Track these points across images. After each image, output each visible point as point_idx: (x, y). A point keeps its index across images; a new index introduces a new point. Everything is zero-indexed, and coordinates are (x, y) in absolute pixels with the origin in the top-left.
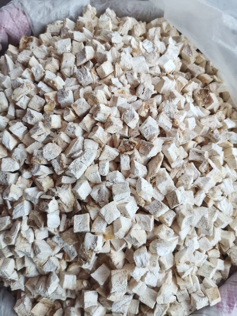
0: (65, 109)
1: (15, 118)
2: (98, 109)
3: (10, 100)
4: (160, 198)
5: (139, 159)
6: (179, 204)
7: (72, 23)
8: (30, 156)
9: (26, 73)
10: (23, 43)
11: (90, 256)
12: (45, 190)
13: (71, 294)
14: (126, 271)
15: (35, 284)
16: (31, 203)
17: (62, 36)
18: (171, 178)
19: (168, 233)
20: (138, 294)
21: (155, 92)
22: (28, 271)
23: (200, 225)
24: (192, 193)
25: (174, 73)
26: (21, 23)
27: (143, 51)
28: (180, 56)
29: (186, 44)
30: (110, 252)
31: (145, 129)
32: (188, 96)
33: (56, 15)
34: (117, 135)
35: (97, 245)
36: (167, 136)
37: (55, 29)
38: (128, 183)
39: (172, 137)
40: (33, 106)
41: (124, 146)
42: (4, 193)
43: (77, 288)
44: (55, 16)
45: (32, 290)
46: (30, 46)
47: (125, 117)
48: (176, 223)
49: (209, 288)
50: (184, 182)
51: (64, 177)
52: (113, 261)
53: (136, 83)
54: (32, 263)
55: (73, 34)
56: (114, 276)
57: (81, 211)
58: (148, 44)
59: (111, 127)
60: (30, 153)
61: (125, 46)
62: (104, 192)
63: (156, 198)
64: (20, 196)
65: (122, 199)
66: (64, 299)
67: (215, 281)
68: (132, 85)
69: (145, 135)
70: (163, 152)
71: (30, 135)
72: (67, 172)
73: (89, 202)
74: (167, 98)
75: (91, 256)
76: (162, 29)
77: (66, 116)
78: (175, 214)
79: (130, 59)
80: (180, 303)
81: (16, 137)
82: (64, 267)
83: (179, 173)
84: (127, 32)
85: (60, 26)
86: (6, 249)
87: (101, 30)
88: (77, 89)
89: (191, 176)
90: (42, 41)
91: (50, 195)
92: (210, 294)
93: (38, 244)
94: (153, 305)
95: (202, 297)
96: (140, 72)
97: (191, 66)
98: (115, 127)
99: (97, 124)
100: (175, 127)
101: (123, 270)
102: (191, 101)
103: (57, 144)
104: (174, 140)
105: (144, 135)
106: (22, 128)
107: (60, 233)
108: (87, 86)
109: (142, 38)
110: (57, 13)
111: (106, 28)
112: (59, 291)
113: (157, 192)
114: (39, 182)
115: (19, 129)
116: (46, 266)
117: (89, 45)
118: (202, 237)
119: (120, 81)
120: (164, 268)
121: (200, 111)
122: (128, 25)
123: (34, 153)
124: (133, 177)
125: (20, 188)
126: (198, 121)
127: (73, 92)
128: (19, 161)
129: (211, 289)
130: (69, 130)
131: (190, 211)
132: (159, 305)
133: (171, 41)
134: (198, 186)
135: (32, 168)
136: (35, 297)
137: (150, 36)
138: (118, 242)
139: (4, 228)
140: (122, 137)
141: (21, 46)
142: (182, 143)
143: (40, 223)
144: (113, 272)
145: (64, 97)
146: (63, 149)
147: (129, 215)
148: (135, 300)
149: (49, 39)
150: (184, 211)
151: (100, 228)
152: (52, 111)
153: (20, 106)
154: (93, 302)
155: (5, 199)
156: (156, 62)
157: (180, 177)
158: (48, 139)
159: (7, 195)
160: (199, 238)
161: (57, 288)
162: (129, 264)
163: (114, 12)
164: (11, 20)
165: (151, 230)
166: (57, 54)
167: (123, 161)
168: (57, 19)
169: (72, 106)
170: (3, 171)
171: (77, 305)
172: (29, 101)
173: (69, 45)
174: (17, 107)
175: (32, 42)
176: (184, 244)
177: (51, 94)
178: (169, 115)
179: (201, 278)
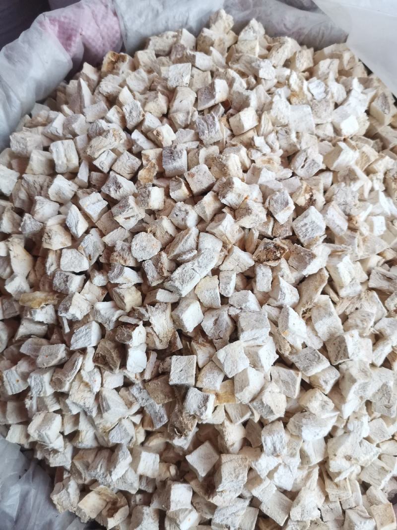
0: (174, 179)
1: (87, 184)
2: (229, 184)
3: (82, 155)
4: (317, 345)
5: (288, 276)
6: (348, 358)
7: (192, 37)
8: (109, 250)
9: (113, 114)
10: (109, 63)
11: (190, 426)
12: (128, 308)
13: (147, 484)
14: (246, 459)
15: (90, 461)
16: (101, 326)
17: (173, 57)
18: (338, 312)
19: (324, 405)
20: (261, 499)
21: (323, 167)
22: (83, 437)
23: (377, 398)
24: (370, 342)
25: (355, 138)
26: (108, 29)
27: (309, 96)
28: (368, 112)
29: (380, 92)
30: (222, 424)
31: (302, 226)
32: (377, 179)
33: (166, 22)
34: (254, 232)
35: (206, 410)
36: (336, 241)
37: (163, 44)
38: (266, 314)
39: (346, 245)
40: (121, 170)
41: (265, 252)
42: (61, 306)
43: (160, 475)
44: (164, 22)
45: (84, 470)
46: (119, 70)
47: (272, 203)
48: (338, 390)
49: (377, 505)
50: (359, 322)
51: (160, 290)
52: (226, 439)
53: (293, 148)
54: (90, 425)
55: (194, 56)
56: (226, 464)
57: (180, 350)
58: (317, 86)
59: (247, 217)
60: (109, 245)
61: (279, 84)
62: (225, 323)
63: (309, 344)
64: (86, 314)
65: (253, 339)
66: (133, 492)
67: (387, 494)
68: (286, 151)
69: (302, 236)
70: (329, 269)
71: (112, 217)
72: (167, 285)
73: (196, 337)
74: (342, 178)
75: (192, 426)
76: (341, 63)
77: (174, 190)
78: (339, 375)
79: (287, 107)
80: (326, 522)
81: (87, 217)
82: (141, 438)
83: (351, 307)
84: (282, 63)
85: (171, 41)
86: (51, 397)
87: (240, 54)
88: (194, 149)
89: (372, 314)
90: (139, 62)
91: (135, 318)
92: (379, 515)
93: (106, 396)
94: (283, 521)
95: (366, 518)
96: (299, 130)
97: (384, 130)
98: (254, 217)
99: (224, 210)
100: (353, 229)
101: (241, 456)
102: (380, 187)
103: (154, 235)
104: (349, 252)
105: (299, 236)
106: (99, 203)
107: (144, 381)
108: (211, 145)
109: (307, 74)
110: (168, 19)
111: (249, 52)
112: (130, 477)
113: (311, 334)
114: (119, 295)
115: (94, 204)
116: (113, 433)
117: (219, 76)
118: (374, 418)
119: (267, 143)
120: (308, 462)
121: (394, 207)
122: (286, 50)
123: (117, 246)
124: (275, 305)
125: (86, 300)
126: (390, 223)
127: (188, 153)
128: (90, 256)
129: (380, 506)
130: (177, 215)
131: (364, 372)
132: (293, 521)
133: (356, 84)
134: (381, 333)
135: (110, 270)
136: (86, 482)
137: (320, 73)
138: (237, 408)
139: (54, 362)
140: (262, 236)
141: (104, 68)
142: (362, 256)
143: (115, 362)
144: (225, 458)
145: (174, 159)
146: (162, 245)
147: (262, 367)
148: (252, 509)
149: (152, 61)
150: (354, 371)
151: (213, 383)
152: (151, 181)
153: (99, 167)
154: (184, 502)
155: (61, 315)
156: (329, 116)
157: (351, 313)
158: (140, 225)
159: (67, 310)
160: (370, 419)
161: (127, 471)
162: (249, 447)
163: (261, 25)
164: (93, 23)
165: (295, 397)
166: (166, 88)
167: (262, 275)
168: (167, 29)
169: (186, 175)
170: (62, 269)
171: (155, 505)
172: (115, 161)
173: (187, 74)
174: (93, 168)
175: (123, 62)
176: (346, 426)
177: (151, 153)
178: (343, 207)
179: (365, 487)
